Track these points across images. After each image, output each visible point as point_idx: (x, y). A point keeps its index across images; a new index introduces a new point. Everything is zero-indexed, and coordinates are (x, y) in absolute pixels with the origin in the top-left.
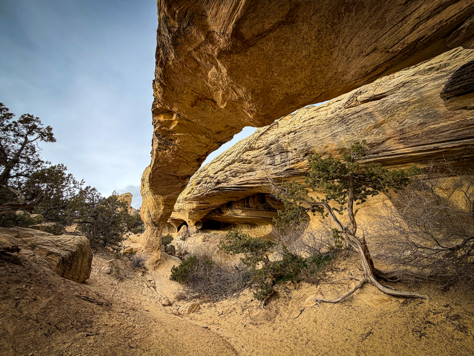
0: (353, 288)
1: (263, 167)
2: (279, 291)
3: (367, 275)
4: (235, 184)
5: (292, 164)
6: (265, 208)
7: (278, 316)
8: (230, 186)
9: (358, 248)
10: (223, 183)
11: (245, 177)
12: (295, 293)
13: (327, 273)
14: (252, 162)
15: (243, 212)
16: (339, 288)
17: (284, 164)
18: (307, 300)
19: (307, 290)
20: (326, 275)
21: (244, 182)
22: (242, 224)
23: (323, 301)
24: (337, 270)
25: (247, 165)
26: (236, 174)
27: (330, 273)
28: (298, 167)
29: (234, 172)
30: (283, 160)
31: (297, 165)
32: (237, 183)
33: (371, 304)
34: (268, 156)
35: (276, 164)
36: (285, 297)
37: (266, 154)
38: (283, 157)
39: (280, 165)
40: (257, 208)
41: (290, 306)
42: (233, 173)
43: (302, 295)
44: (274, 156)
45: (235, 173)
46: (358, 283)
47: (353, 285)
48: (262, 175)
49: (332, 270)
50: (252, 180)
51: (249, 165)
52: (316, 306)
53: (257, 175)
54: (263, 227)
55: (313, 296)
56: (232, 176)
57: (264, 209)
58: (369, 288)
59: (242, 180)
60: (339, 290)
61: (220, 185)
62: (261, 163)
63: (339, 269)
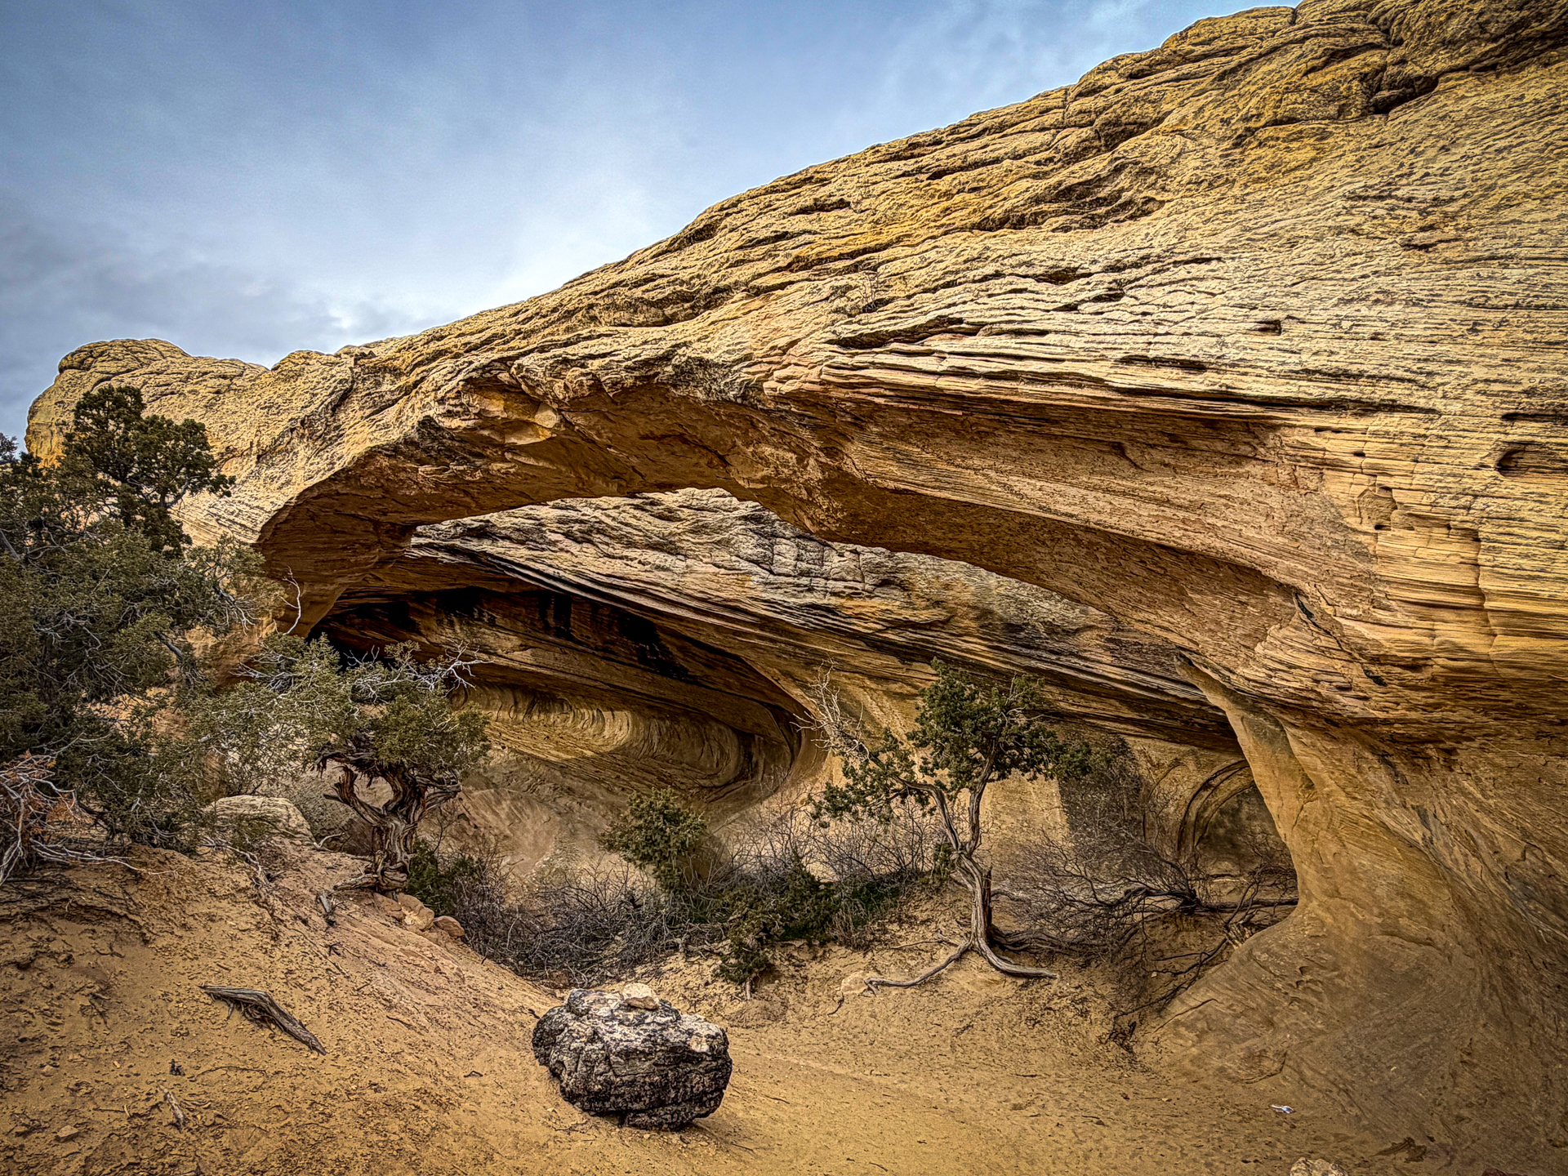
0: (942, 962)
1: (722, 556)
2: (778, 963)
3: (976, 936)
4: (579, 574)
5: (834, 594)
6: (643, 660)
7: (789, 1012)
8: (550, 571)
9: (972, 884)
10: (507, 543)
11: (635, 563)
12: (814, 969)
13: (890, 927)
14: (680, 520)
15: (524, 647)
16: (913, 959)
17: (804, 581)
18: (846, 983)
19: (843, 962)
20: (885, 932)
21: (628, 584)
22: (492, 686)
23: (883, 984)
24: (911, 921)
25: (651, 519)
26: (589, 532)
27: (895, 927)
28: (849, 612)
29: (582, 522)
30: (804, 566)
31: (850, 603)
32: (595, 576)
33: (971, 989)
34: (752, 526)
35: (776, 570)
36: (793, 976)
37: (745, 518)
38: (806, 556)
39: (790, 580)
40: (605, 650)
41: (809, 994)
42: (577, 526)
43: (831, 972)
44: (774, 535)
45: (584, 527)
46: (954, 952)
47: (943, 956)
48: (714, 586)
49: (900, 922)
50: (664, 587)
51: (657, 521)
52: (869, 993)
53: (689, 579)
54: (588, 714)
55: (858, 975)
56: (567, 535)
57: (640, 661)
58: (974, 961)
59: (618, 567)
60: (913, 963)
61: (486, 546)
62: (717, 537)
63: (916, 918)
